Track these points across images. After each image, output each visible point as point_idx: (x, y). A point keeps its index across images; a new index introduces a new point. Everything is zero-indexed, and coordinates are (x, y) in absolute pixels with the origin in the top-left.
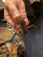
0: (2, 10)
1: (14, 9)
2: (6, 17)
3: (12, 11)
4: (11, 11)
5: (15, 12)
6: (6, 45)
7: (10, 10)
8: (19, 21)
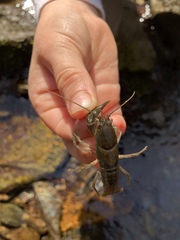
0: (20, 46)
1: (75, 76)
2: (35, 95)
3: (65, 80)
4: (61, 80)
5: (80, 88)
6: (35, 193)
7: (57, 78)
8: (91, 128)
